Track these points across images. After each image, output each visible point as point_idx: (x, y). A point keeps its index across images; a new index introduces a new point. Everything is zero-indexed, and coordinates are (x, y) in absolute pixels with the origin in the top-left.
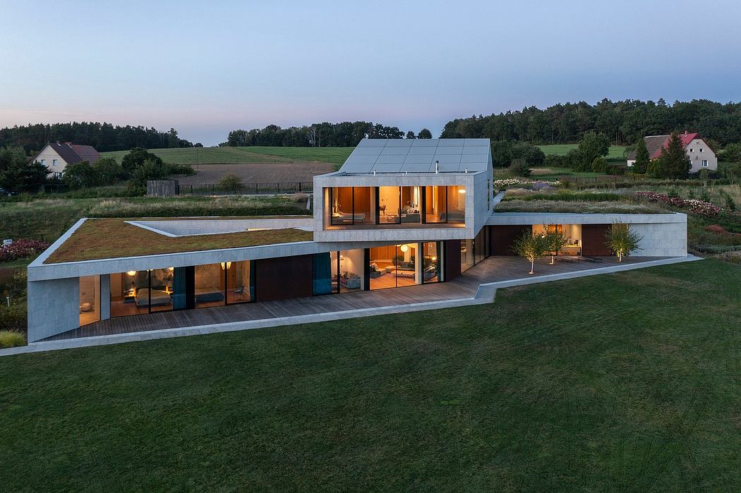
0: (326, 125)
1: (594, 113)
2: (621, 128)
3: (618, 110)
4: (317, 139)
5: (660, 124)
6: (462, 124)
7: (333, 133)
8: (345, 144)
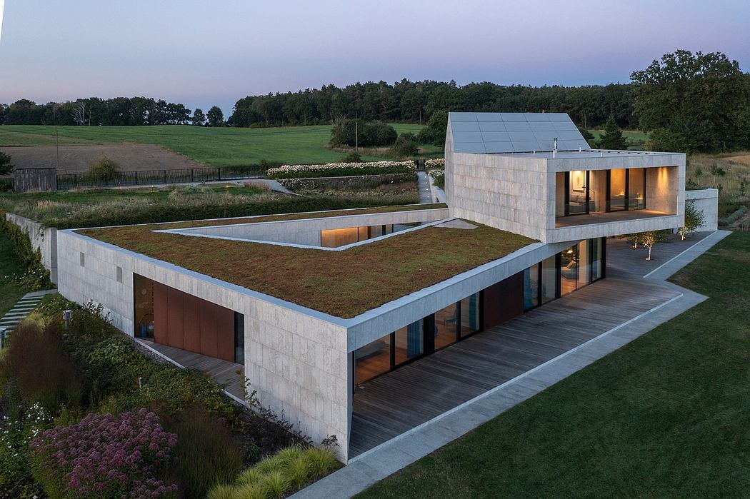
0: (95, 100)
1: (397, 93)
2: (425, 108)
3: (419, 89)
4: (87, 117)
5: (462, 104)
6: (256, 101)
7: (106, 109)
8: (122, 123)
